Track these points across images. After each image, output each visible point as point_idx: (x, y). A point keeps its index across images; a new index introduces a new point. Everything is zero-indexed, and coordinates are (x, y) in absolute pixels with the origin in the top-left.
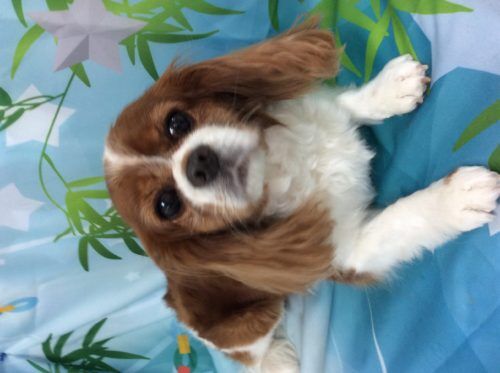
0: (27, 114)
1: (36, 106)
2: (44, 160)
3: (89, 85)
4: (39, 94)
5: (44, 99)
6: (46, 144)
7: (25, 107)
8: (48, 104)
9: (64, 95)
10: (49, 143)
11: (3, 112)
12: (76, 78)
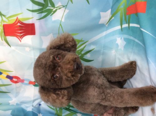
0: (58, 10)
1: (60, 8)
2: (60, 26)
3: (72, 3)
4: (61, 5)
6: (61, 21)
8: (63, 8)
9: (66, 6)
10: (62, 20)
11: (53, 9)
12: (70, 1)
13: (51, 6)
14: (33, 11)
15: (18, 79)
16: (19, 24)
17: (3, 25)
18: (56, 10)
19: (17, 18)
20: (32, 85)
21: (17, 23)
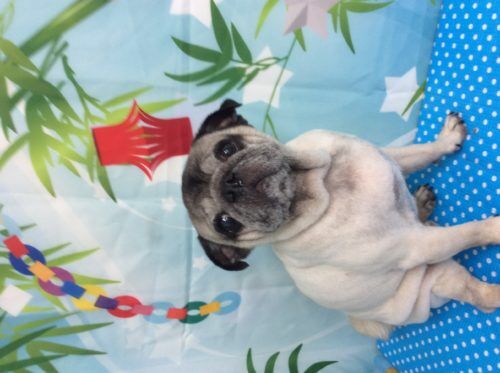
0: (261, 73)
1: (267, 66)
2: (268, 124)
3: (304, 48)
4: (270, 55)
5: (272, 61)
6: (269, 106)
7: (260, 67)
8: (276, 66)
9: (287, 58)
10: (273, 104)
11: (244, 70)
12: (297, 43)
13: (240, 59)
14: (185, 78)
15: (132, 305)
16: (141, 124)
17: (90, 132)
18: (255, 73)
19: (135, 104)
20: (175, 321)
21: (136, 121)
